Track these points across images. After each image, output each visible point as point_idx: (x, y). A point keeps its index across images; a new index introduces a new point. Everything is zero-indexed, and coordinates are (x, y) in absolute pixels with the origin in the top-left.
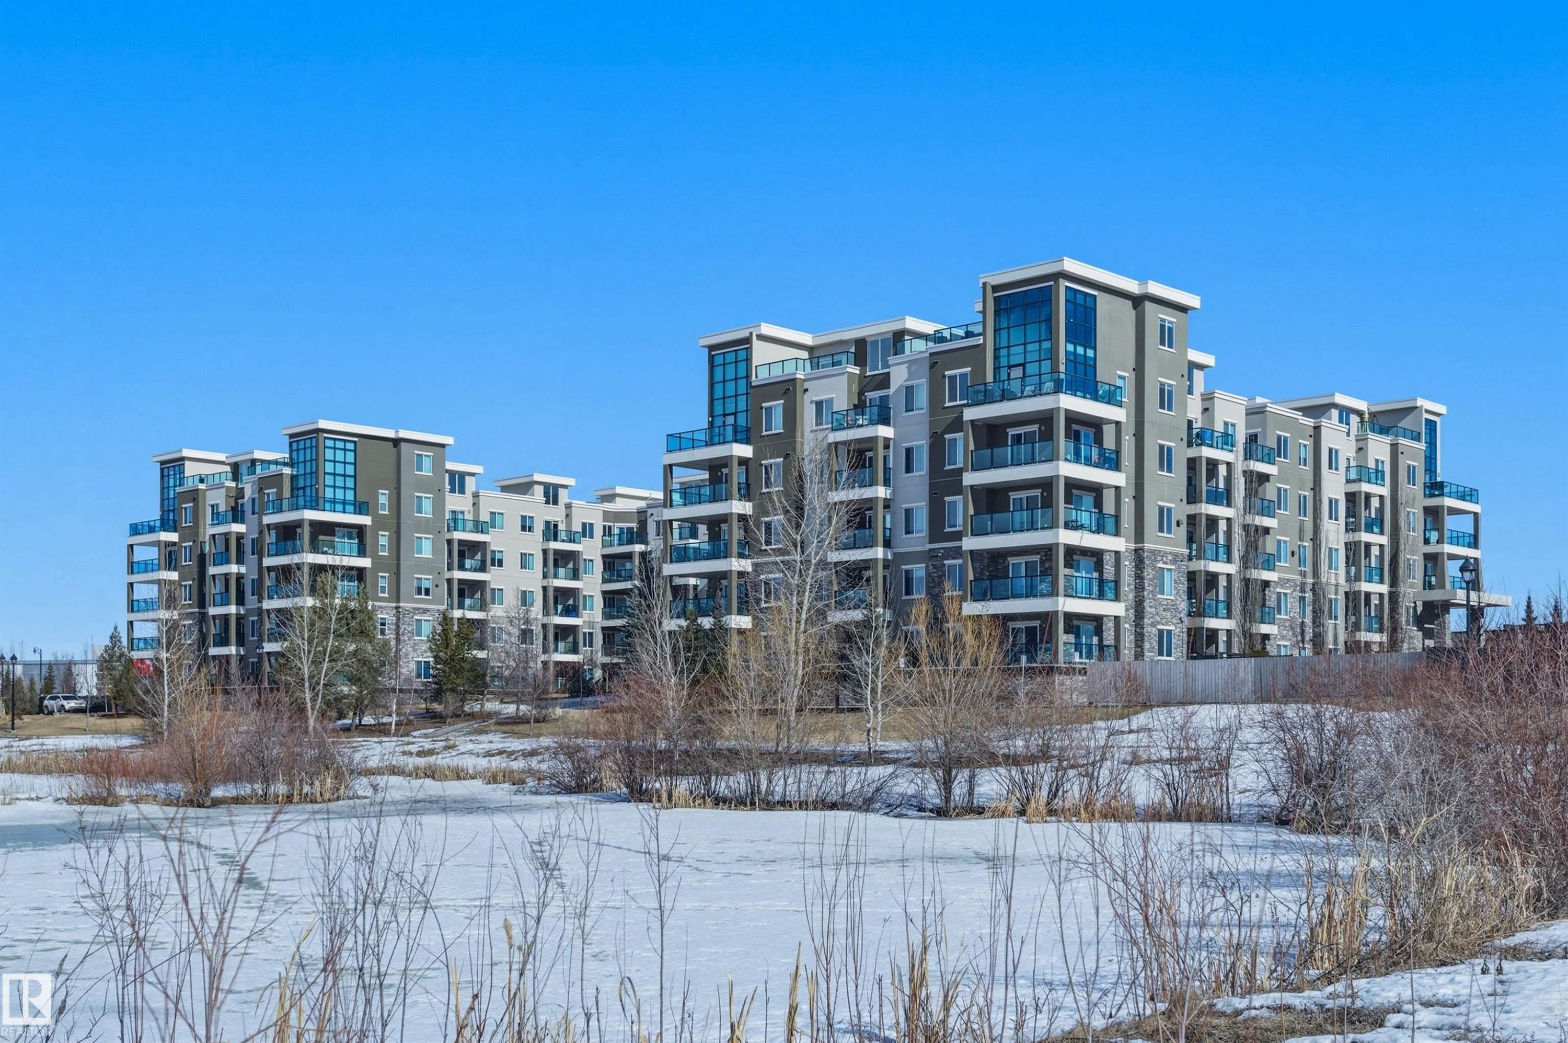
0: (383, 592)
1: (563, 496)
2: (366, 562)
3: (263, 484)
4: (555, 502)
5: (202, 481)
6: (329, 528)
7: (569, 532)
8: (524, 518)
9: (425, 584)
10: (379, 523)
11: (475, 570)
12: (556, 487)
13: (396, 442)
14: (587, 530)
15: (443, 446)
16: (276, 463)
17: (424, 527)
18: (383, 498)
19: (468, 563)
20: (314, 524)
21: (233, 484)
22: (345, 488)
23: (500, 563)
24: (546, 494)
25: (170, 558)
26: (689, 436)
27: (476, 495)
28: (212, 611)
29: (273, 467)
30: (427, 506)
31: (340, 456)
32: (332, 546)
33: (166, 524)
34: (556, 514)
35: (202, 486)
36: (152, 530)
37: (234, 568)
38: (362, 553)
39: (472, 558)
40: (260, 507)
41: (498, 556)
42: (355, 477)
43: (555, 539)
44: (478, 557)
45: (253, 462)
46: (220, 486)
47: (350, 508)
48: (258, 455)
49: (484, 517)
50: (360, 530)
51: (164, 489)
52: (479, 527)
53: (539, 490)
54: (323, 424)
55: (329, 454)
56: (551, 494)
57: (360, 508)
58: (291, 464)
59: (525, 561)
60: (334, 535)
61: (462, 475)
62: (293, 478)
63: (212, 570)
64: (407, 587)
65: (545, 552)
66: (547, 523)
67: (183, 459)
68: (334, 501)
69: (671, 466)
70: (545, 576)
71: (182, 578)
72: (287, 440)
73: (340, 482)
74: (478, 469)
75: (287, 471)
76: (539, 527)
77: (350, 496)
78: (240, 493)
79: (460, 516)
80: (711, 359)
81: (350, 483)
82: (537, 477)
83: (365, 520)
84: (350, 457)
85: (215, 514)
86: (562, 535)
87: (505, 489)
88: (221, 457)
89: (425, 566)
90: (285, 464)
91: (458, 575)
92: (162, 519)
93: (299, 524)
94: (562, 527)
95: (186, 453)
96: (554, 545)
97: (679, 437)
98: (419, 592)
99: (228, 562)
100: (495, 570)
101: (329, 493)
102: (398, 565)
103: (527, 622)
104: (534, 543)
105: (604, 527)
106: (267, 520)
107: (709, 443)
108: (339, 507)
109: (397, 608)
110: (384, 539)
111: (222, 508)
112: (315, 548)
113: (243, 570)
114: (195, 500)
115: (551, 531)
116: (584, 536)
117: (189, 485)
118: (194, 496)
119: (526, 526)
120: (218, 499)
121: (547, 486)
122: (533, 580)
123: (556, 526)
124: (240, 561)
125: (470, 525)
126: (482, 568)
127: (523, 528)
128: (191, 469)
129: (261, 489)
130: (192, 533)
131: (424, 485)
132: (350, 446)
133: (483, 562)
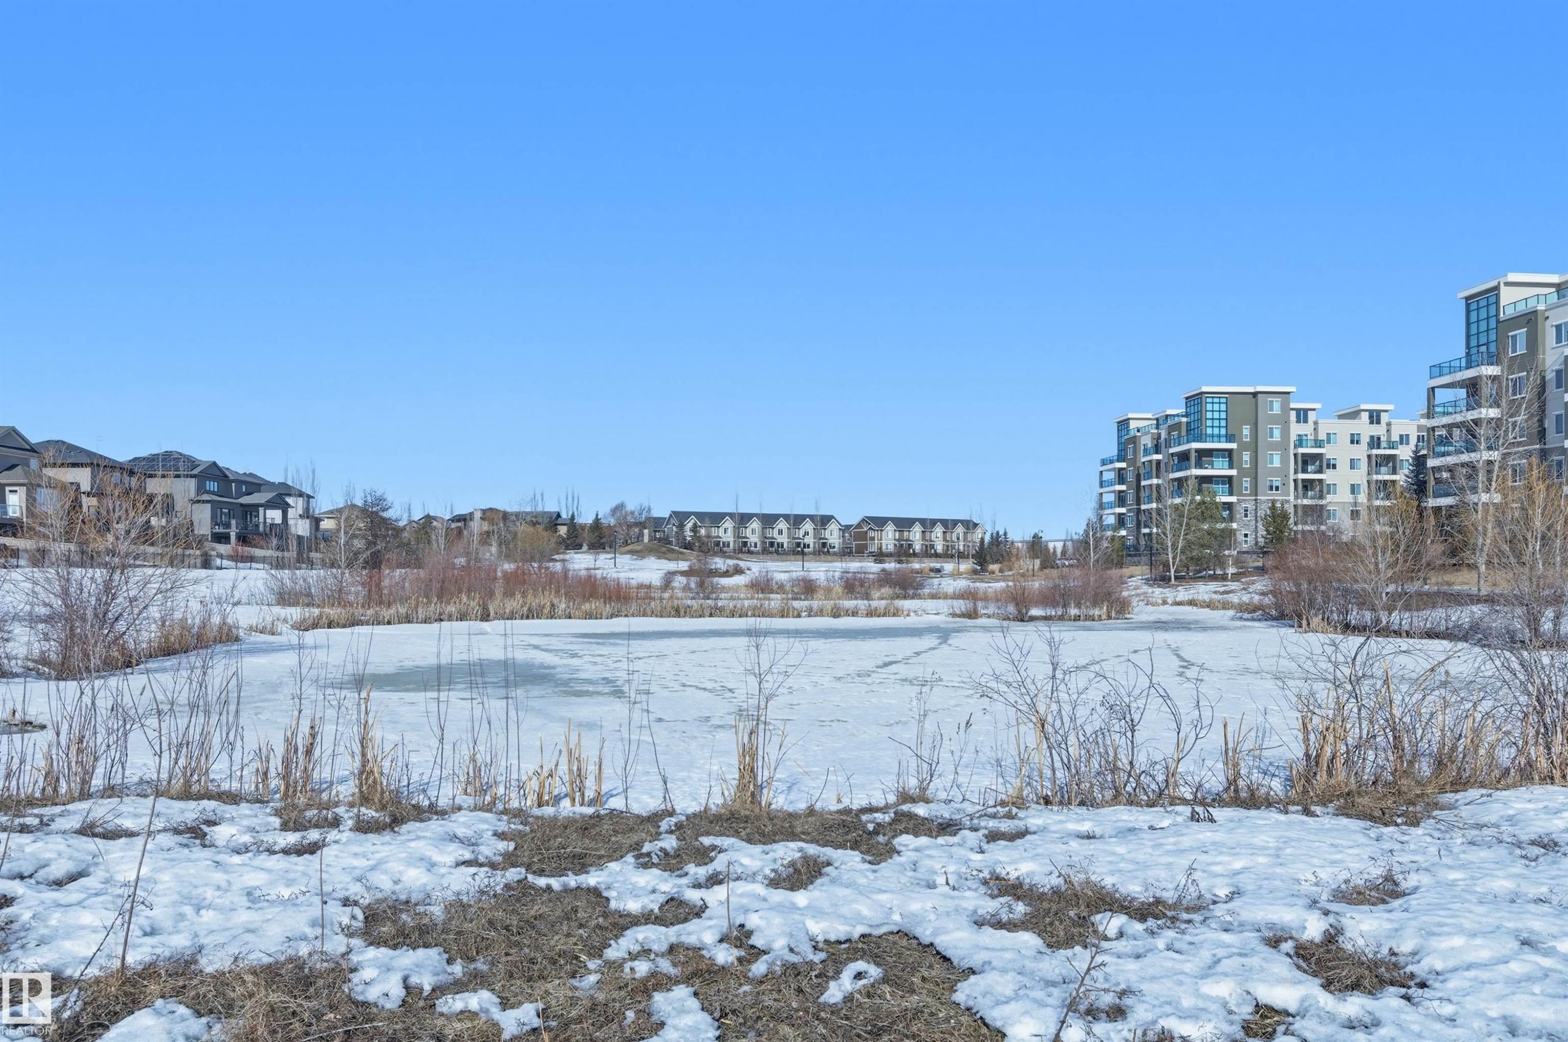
0: (1246, 490)
1: (1384, 418)
2: (1233, 472)
3: (1171, 429)
4: (1378, 422)
5: (1138, 431)
6: (1210, 453)
7: (1389, 442)
8: (1352, 435)
9: (1275, 484)
10: (1243, 447)
11: (1315, 473)
12: (1379, 412)
13: (1255, 394)
14: (1404, 439)
15: (1288, 393)
16: (1178, 415)
17: (1274, 446)
18: (1246, 431)
19: (1310, 468)
20: (1197, 451)
21: (1156, 431)
22: (1220, 427)
23: (1334, 467)
24: (1371, 417)
25: (1121, 477)
26: (1448, 365)
27: (1316, 423)
28: (1143, 507)
29: (1176, 418)
30: (1277, 434)
31: (1216, 407)
32: (1212, 464)
33: (1120, 459)
34: (1379, 430)
35: (1138, 434)
36: (1112, 462)
37: (1155, 481)
38: (1231, 467)
39: (1313, 464)
40: (1168, 445)
41: (1332, 462)
42: (1226, 419)
43: (1379, 447)
44: (1318, 463)
45: (1167, 416)
46: (1148, 433)
47: (1223, 439)
48: (1169, 412)
49: (1322, 436)
50: (1230, 452)
51: (1119, 437)
52: (1318, 443)
53: (1366, 416)
54: (1205, 389)
55: (1209, 407)
56: (1375, 417)
57: (1230, 438)
58: (1186, 415)
59: (1353, 464)
60: (1212, 456)
61: (1306, 411)
62: (1188, 423)
63: (1143, 483)
64: (1263, 485)
65: (1369, 457)
66: (1372, 437)
67: (1129, 419)
68: (1213, 436)
69: (1433, 389)
70: (1369, 474)
71: (1128, 488)
72: (1184, 400)
73: (1216, 423)
74: (1317, 406)
75: (1184, 420)
76: (1365, 440)
77: (1223, 431)
78: (1159, 435)
79: (1304, 438)
80: (1468, 305)
81: (1223, 423)
82: (1363, 407)
83: (1233, 446)
84: (1223, 407)
85: (1145, 450)
86: (1383, 445)
87: (1341, 417)
88: (1149, 416)
89: (1275, 472)
90: (1183, 416)
91: (1301, 476)
92: (1118, 455)
93: (1189, 451)
94: (1383, 439)
95: (1130, 416)
96: (1375, 452)
97: (1440, 366)
98: (1271, 488)
99: (1152, 478)
100: (1330, 472)
101: (1209, 431)
102: (1256, 472)
103: (1355, 504)
104: (1361, 452)
105: (1418, 436)
106: (1172, 451)
107: (1468, 367)
108: (1215, 439)
109: (1256, 500)
110: (1246, 456)
111: (1149, 446)
112: (1199, 465)
113: (1160, 482)
114: (1134, 443)
115: (1375, 442)
116: (1401, 443)
117: (1132, 433)
118: (1134, 440)
119: (1354, 440)
120: (1147, 441)
121: (1371, 412)
122: (1360, 476)
123: (1379, 439)
124: (1158, 477)
125: (1313, 443)
126: (1320, 471)
127: (1352, 442)
128: (1133, 425)
129: (1169, 433)
130: (1132, 462)
131: (1275, 419)
132: (1224, 400)
133: (1321, 466)
